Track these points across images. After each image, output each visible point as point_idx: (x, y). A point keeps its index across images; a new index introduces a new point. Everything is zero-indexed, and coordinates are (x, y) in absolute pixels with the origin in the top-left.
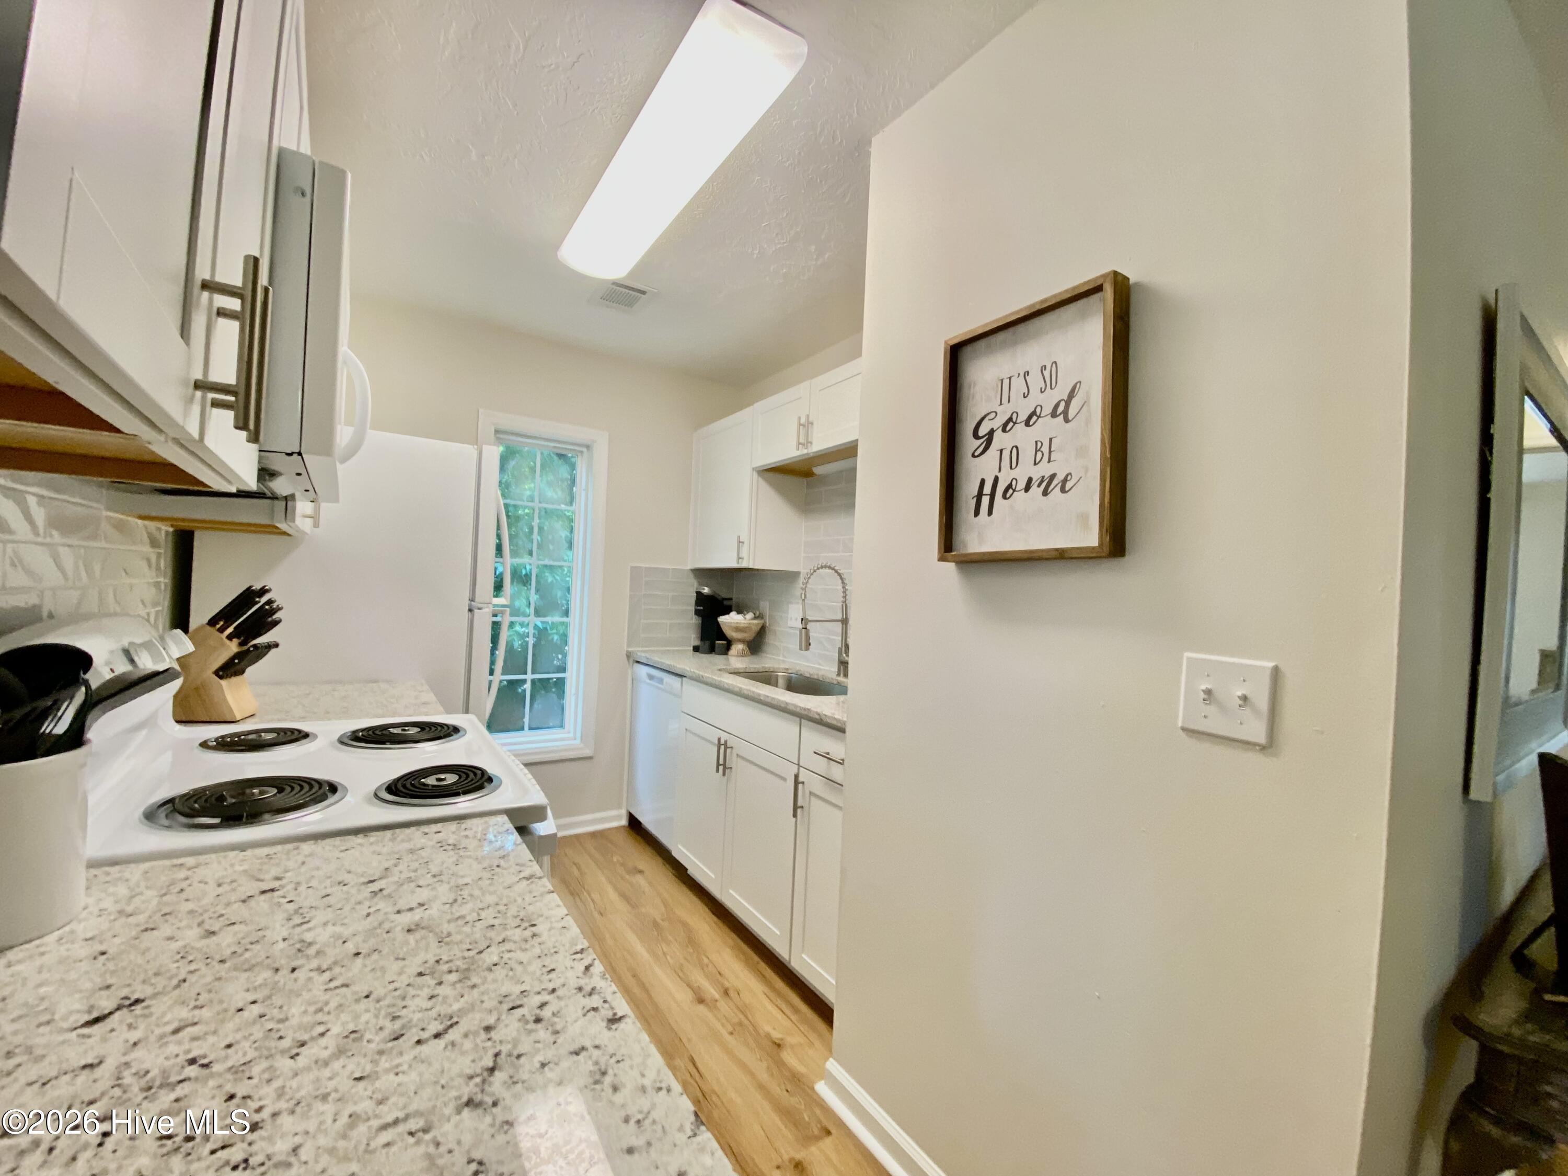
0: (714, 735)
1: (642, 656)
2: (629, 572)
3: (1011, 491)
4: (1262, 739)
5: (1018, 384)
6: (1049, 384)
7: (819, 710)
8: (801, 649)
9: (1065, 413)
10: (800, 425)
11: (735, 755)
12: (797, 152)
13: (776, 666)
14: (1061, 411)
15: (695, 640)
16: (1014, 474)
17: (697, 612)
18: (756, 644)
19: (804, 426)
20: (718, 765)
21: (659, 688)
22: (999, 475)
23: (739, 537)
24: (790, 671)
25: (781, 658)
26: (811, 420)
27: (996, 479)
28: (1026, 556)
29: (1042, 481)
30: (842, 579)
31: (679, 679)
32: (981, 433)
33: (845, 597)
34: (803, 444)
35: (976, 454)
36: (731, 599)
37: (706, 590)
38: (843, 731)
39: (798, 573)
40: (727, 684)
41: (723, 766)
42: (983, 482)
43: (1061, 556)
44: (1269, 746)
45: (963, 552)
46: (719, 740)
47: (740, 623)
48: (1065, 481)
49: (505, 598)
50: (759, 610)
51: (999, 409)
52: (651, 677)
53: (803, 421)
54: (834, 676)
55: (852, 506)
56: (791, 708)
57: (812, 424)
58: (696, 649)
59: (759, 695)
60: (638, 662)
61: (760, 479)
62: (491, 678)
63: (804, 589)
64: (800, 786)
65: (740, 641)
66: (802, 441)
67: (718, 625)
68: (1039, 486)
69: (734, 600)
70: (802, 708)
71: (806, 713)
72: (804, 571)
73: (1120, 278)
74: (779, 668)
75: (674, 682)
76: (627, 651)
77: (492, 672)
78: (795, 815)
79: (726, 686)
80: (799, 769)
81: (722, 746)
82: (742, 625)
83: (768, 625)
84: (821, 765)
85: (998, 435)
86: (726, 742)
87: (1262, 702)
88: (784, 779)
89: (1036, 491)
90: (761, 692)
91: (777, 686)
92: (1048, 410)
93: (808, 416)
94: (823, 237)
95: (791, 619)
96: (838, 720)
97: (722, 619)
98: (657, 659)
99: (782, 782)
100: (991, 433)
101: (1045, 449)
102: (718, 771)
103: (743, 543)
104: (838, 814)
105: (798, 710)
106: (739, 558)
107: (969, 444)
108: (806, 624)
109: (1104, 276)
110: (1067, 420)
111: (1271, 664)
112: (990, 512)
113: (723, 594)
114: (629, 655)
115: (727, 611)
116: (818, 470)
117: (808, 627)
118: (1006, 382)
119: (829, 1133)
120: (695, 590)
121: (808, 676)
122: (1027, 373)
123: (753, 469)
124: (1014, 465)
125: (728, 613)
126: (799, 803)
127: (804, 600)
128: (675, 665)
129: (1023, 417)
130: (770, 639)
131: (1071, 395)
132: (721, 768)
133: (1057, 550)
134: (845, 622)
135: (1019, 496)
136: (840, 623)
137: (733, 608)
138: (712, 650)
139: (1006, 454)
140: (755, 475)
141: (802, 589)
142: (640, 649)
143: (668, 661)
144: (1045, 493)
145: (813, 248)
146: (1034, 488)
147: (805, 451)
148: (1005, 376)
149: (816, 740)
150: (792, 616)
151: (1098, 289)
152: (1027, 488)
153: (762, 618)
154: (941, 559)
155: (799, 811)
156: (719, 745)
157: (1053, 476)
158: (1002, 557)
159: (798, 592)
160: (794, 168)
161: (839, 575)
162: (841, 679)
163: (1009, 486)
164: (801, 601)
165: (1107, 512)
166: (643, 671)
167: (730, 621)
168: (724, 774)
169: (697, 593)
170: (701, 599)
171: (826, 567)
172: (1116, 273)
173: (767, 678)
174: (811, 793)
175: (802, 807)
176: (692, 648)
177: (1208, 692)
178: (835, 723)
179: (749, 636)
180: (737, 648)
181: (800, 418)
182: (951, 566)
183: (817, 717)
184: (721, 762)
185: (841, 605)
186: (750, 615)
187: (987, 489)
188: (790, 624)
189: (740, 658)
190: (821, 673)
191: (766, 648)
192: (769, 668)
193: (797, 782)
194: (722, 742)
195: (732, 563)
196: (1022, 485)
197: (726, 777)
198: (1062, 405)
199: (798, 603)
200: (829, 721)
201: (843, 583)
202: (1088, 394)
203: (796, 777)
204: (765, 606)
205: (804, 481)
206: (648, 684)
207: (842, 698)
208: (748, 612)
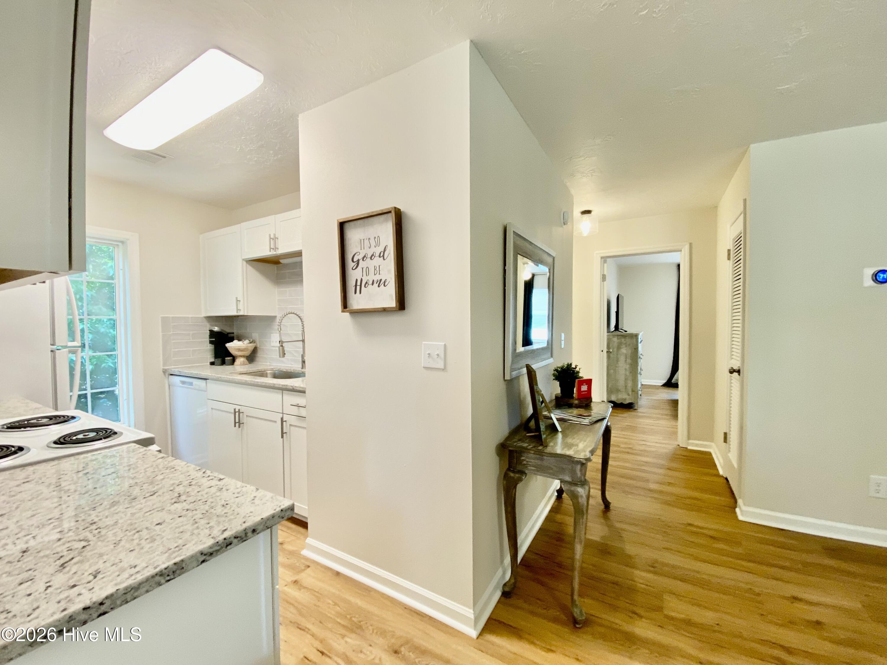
0: (231, 408)
1: (176, 371)
2: (160, 321)
3: (367, 285)
4: (442, 367)
5: (366, 242)
6: (378, 245)
7: (292, 385)
8: (280, 357)
9: (383, 256)
10: (270, 238)
11: (245, 416)
12: (260, 112)
13: (265, 368)
14: (382, 255)
15: (211, 358)
16: (368, 278)
17: (211, 342)
18: (251, 357)
19: (273, 239)
20: (235, 423)
21: (191, 388)
22: (363, 278)
23: (237, 298)
24: (275, 370)
25: (268, 364)
26: (276, 236)
27: (362, 280)
28: (373, 310)
29: (377, 282)
30: (301, 319)
31: (204, 381)
32: (355, 260)
33: (303, 328)
34: (273, 249)
35: (354, 268)
36: (233, 333)
37: (216, 329)
38: (304, 392)
39: (275, 317)
40: (237, 379)
41: (238, 423)
42: (357, 280)
43: (385, 310)
44: (444, 369)
45: (351, 308)
46: (235, 409)
47: (241, 346)
48: (385, 282)
49: (78, 342)
50: (252, 338)
51: (361, 251)
52: (183, 383)
53: (272, 236)
54: (300, 369)
55: (302, 281)
56: (276, 386)
57: (278, 238)
58: (212, 364)
59: (258, 382)
60: (171, 375)
61: (248, 265)
62: (71, 394)
63: (280, 326)
64: (284, 423)
65: (241, 356)
66: (272, 247)
67: (226, 348)
68: (377, 283)
69: (235, 333)
70: (283, 385)
71: (285, 387)
72: (279, 316)
73: (397, 210)
74: (267, 369)
75: (202, 383)
76: (163, 369)
77: (71, 391)
78: (282, 437)
79: (237, 381)
80: (283, 415)
81: (237, 413)
82: (242, 347)
83: (258, 346)
84: (294, 410)
85: (361, 261)
86: (239, 410)
87: (442, 356)
88: (275, 422)
89: (376, 285)
90: (259, 381)
91: (267, 377)
92: (377, 254)
93: (275, 235)
94: (277, 148)
95: (273, 342)
96: (303, 388)
97: (228, 345)
98: (187, 372)
99: (274, 423)
100: (358, 260)
101: (378, 269)
102: (235, 426)
103: (240, 301)
104: (305, 431)
105: (281, 386)
106: (238, 310)
107: (350, 265)
108: (282, 344)
109: (392, 208)
110: (384, 259)
111: (444, 344)
112: (360, 293)
113: (227, 330)
114: (165, 372)
115: (231, 340)
116: (281, 261)
117: (283, 345)
118: (362, 241)
119: (309, 567)
120: (208, 329)
121: (285, 371)
122: (369, 239)
123: (243, 260)
124: (367, 275)
125: (232, 341)
126: (284, 431)
127: (280, 331)
128: (201, 373)
129: (369, 256)
130: (260, 354)
131: (385, 250)
132: (237, 424)
133: (383, 308)
134: (303, 341)
135: (370, 286)
136: (301, 342)
137: (235, 338)
138: (223, 363)
139: (364, 270)
140: (245, 263)
141: (278, 325)
142: (173, 367)
143: (195, 372)
144: (379, 286)
145: (271, 152)
146: (375, 284)
147: (275, 253)
148: (362, 238)
149: (290, 399)
150: (274, 340)
151: (390, 212)
152: (373, 284)
153: (255, 342)
154: (343, 312)
155: (284, 435)
156: (235, 412)
157: (381, 280)
158: (365, 310)
159: (276, 327)
160: (259, 118)
161: (299, 317)
162: (303, 370)
163: (366, 283)
164: (278, 332)
165: (397, 295)
166: (177, 380)
167: (232, 346)
168: (239, 427)
169: (210, 330)
170: (212, 334)
171: (291, 313)
172: (395, 208)
173: (262, 374)
174: (290, 425)
175: (286, 433)
176: (209, 363)
177: (429, 354)
178: (301, 389)
179: (247, 353)
180: (239, 361)
181: (270, 235)
182: (347, 314)
183: (291, 388)
184: (237, 421)
185: (301, 332)
186: (247, 341)
187: (359, 283)
188: (272, 344)
189: (242, 366)
190: (292, 369)
191: (257, 359)
192: (262, 369)
193: (282, 421)
194: (237, 410)
195: (233, 313)
196: (371, 282)
197: (240, 428)
198: (382, 253)
199: (277, 333)
200: (298, 389)
201: (302, 321)
202: (390, 250)
203: (282, 419)
204: (255, 335)
205: (275, 267)
206: (180, 387)
207: (303, 378)
208: (245, 340)
